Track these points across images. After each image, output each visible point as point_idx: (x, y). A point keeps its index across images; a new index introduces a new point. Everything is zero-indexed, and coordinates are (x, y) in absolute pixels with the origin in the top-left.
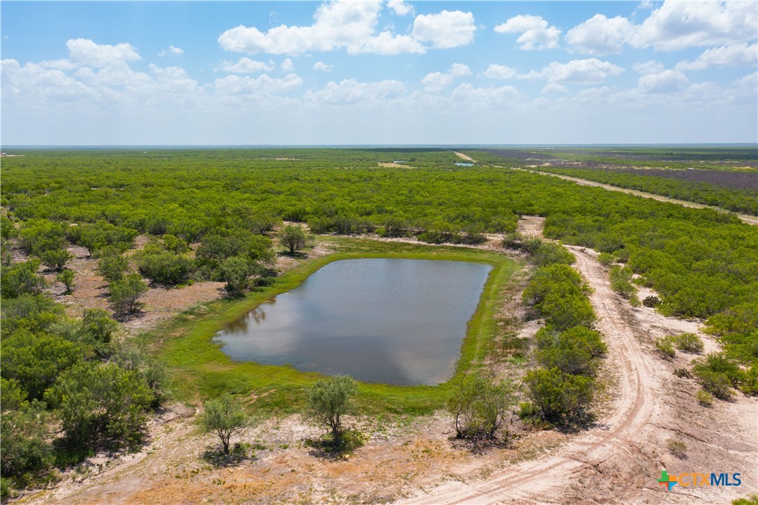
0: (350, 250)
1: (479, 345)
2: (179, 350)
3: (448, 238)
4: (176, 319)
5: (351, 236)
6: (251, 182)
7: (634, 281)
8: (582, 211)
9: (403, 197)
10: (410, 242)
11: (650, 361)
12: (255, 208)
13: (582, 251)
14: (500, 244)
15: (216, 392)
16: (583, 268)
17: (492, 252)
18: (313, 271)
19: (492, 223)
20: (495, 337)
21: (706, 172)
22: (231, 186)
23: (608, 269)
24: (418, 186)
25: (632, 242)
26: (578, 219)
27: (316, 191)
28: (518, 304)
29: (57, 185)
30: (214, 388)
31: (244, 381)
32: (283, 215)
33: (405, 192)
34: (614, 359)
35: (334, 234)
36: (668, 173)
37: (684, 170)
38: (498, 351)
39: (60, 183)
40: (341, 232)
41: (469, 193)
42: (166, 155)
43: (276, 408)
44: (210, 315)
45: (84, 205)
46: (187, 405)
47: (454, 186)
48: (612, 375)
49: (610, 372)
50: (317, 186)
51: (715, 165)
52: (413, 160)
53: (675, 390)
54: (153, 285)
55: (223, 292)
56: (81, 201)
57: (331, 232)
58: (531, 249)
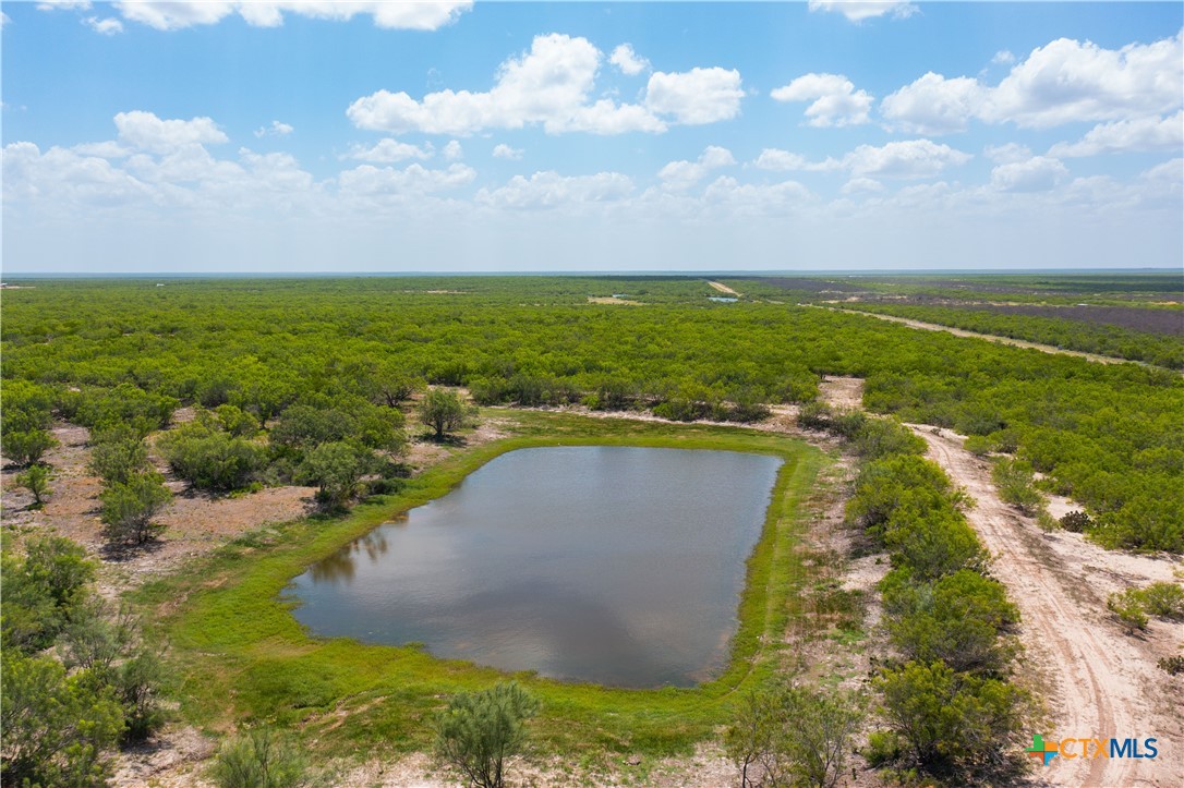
0: (538, 431)
1: (771, 604)
2: (213, 615)
3: (704, 412)
4: (218, 554)
5: (541, 409)
6: (383, 324)
7: (1036, 484)
8: (923, 368)
9: (629, 347)
10: (641, 418)
11: (1105, 639)
12: (383, 363)
13: (935, 433)
14: (793, 422)
15: (268, 704)
16: (942, 462)
17: (781, 435)
18: (474, 468)
19: (776, 387)
20: (799, 589)
21: (1110, 310)
22: (351, 330)
23: (986, 464)
24: (651, 329)
25: (1018, 416)
26: (919, 381)
27: (486, 338)
28: (835, 526)
29: (68, 329)
30: (265, 694)
31: (326, 679)
32: (429, 375)
33: (632, 339)
34: (1035, 636)
35: (513, 406)
36: (1048, 312)
37: (1072, 305)
38: (808, 616)
39: (73, 325)
40: (524, 402)
41: (734, 341)
42: (257, 287)
43: (381, 739)
44: (283, 547)
45: (101, 359)
46: (206, 733)
47: (709, 329)
48: (1038, 669)
49: (1033, 663)
50: (488, 328)
51: (1119, 300)
52: (643, 293)
53: (1169, 701)
54: (188, 493)
55: (311, 505)
56: (96, 353)
57: (508, 402)
58: (847, 430)
